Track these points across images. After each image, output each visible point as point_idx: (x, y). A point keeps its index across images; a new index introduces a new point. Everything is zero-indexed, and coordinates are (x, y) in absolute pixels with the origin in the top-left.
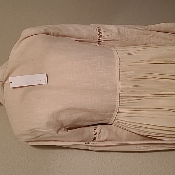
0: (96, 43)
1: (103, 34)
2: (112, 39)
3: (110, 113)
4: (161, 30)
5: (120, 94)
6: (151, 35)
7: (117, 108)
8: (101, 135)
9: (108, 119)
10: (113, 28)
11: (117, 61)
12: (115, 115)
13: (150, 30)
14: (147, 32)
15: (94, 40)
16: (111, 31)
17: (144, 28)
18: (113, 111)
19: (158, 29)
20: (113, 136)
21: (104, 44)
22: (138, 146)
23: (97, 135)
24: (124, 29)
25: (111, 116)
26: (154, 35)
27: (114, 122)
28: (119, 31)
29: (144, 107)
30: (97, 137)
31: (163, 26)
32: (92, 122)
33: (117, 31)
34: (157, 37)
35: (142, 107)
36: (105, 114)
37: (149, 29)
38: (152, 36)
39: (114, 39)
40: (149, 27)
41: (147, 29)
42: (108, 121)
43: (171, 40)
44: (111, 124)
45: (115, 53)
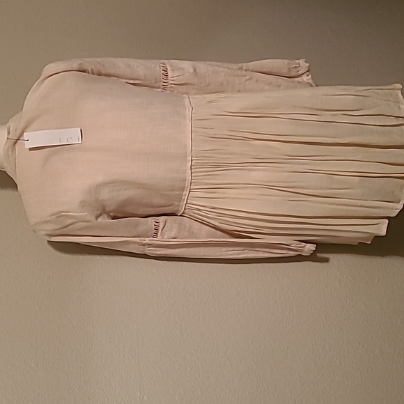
0: (159, 88)
1: (170, 74)
2: (184, 82)
3: (177, 193)
4: (264, 70)
5: (192, 160)
6: (247, 78)
7: (187, 183)
8: (166, 231)
9: (176, 203)
10: (187, 66)
11: (188, 113)
12: (185, 195)
13: (246, 70)
14: (240, 72)
15: (156, 83)
16: (182, 69)
17: (235, 66)
18: (183, 189)
19: (259, 70)
20: (185, 234)
21: (172, 89)
22: (224, 249)
23: (160, 231)
24: (203, 67)
25: (180, 198)
26: (251, 78)
27: (185, 209)
28: (195, 70)
29: (229, 182)
30: (159, 234)
31: (267, 64)
32: (151, 209)
33: (192, 70)
34: (257, 81)
35: (225, 182)
36: (171, 193)
37: (244, 68)
38: (249, 79)
39: (187, 82)
40: (245, 65)
41: (241, 69)
42: (176, 208)
43: (280, 86)
44: (181, 216)
45: (187, 101)
